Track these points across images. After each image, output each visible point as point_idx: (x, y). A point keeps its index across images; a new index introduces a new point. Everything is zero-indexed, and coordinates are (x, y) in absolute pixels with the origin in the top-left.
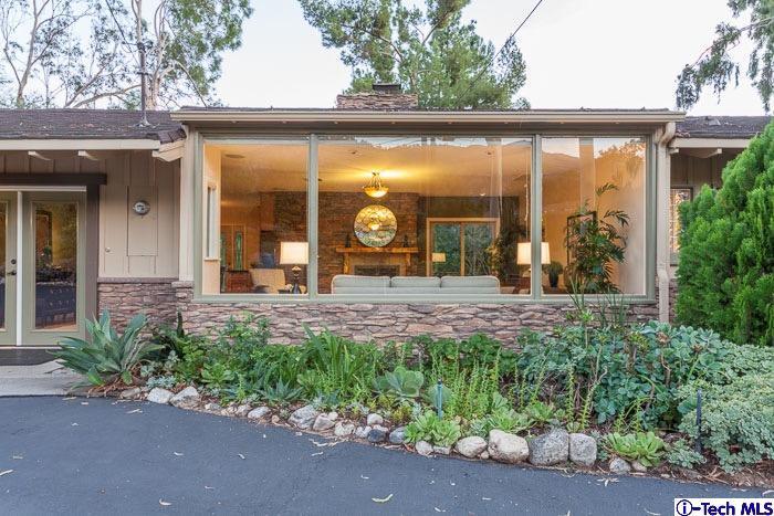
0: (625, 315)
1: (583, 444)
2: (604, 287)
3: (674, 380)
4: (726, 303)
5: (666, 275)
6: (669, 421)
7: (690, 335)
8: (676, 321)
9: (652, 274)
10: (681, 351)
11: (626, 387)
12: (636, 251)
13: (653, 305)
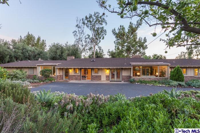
0: (166, 79)
1: (165, 86)
2: (164, 77)
3: (169, 83)
4: (173, 78)
5: (169, 76)
6: (169, 85)
7: (171, 80)
8: (170, 79)
9: (168, 76)
10: (170, 81)
11: (167, 83)
12: (167, 74)
13: (168, 78)
